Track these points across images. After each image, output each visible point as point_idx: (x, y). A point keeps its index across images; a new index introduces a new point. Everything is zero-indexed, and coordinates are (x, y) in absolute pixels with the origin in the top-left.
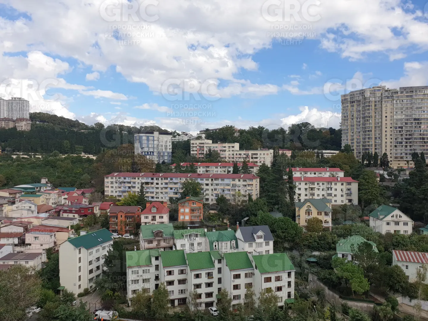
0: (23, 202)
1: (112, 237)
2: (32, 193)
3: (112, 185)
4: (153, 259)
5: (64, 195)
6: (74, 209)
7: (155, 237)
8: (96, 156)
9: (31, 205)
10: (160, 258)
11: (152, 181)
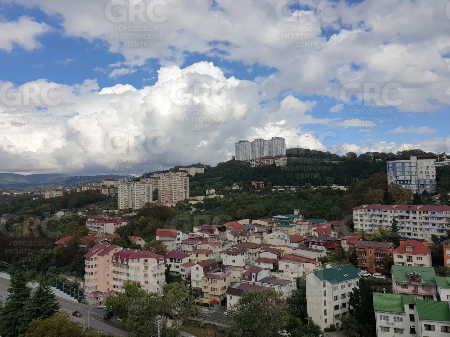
0: (278, 231)
1: (359, 275)
2: (286, 223)
3: (361, 218)
4: (407, 307)
5: (314, 227)
6: (321, 241)
7: (410, 281)
8: (347, 187)
9: (284, 235)
10: (415, 307)
11: (407, 215)
